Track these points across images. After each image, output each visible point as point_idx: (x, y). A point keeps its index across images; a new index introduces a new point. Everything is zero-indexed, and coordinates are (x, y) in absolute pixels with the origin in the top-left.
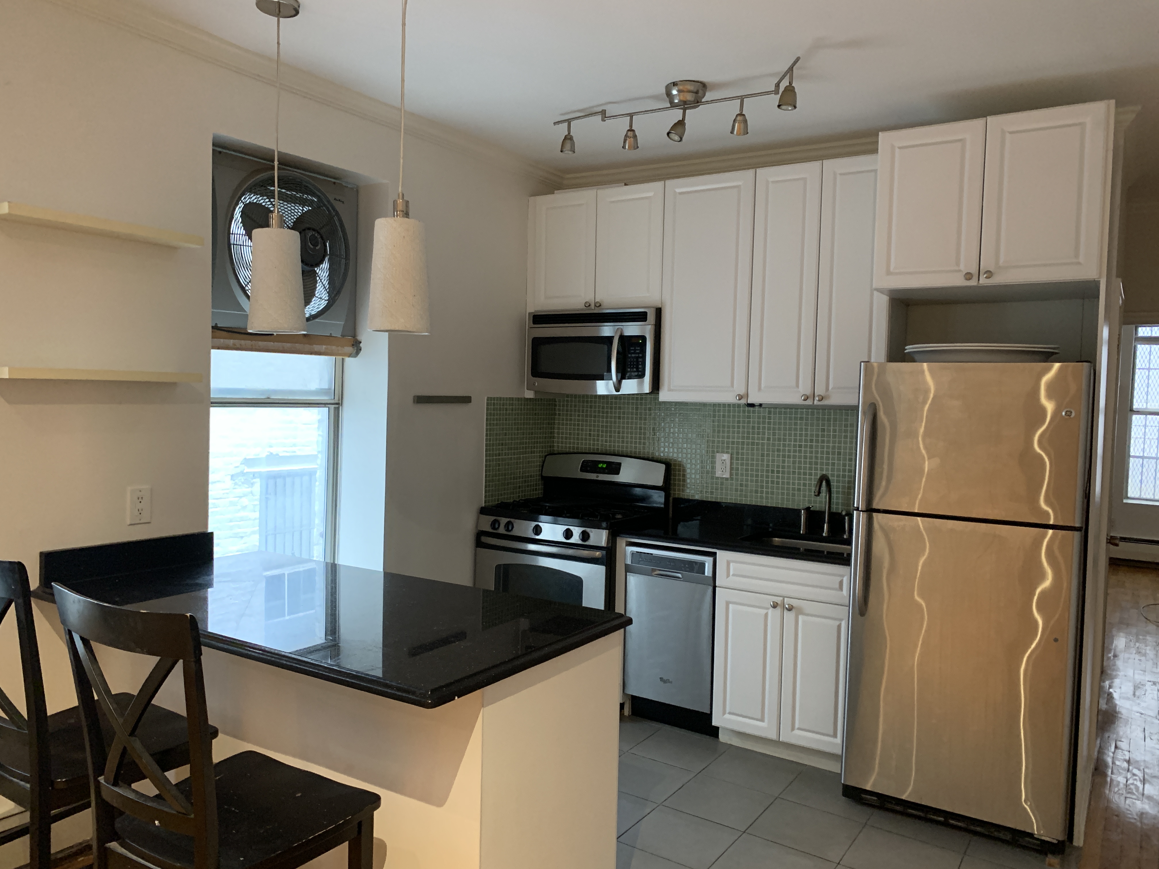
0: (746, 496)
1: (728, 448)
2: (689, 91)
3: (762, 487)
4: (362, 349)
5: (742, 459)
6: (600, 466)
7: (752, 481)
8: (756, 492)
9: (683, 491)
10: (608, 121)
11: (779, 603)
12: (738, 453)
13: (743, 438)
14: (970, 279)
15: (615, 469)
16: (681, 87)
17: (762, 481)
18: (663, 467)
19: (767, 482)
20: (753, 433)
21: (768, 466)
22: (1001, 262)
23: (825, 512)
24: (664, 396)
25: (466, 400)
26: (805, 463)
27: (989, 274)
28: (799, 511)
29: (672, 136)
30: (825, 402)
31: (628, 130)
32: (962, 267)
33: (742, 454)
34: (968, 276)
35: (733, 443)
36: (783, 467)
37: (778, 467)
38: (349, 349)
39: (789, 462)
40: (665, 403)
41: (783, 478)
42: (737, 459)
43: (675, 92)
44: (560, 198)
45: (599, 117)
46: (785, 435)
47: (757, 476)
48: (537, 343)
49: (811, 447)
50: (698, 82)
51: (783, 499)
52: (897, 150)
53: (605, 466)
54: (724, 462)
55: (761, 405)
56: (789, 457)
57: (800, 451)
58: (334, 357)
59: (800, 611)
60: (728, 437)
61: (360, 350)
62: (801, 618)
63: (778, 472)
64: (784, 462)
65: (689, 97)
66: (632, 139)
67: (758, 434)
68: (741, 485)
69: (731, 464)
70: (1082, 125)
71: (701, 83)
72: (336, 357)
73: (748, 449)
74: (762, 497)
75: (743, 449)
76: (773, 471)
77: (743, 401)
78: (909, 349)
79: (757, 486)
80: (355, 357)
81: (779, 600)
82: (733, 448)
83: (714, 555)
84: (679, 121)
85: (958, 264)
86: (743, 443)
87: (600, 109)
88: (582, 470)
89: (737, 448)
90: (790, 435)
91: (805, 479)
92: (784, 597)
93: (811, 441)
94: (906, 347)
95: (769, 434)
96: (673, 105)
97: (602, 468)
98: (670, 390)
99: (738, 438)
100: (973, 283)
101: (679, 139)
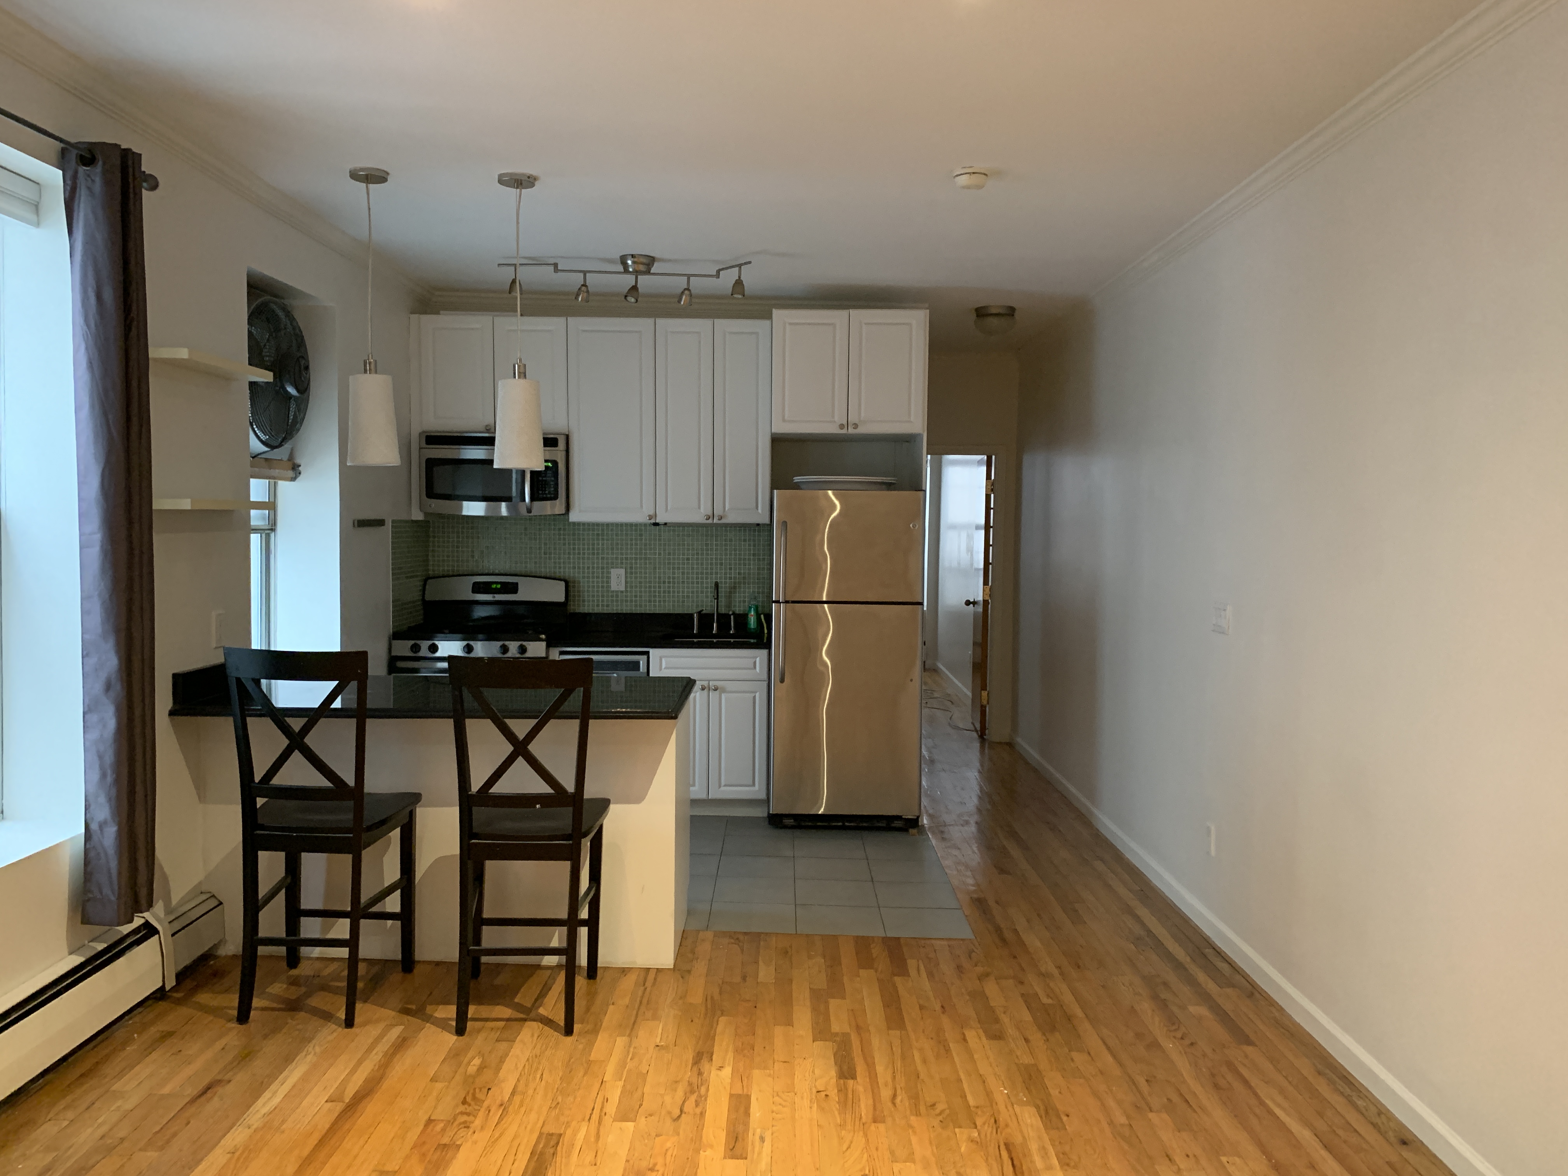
0: (641, 606)
1: (622, 563)
2: (642, 264)
3: (655, 596)
4: (302, 473)
5: (636, 573)
6: (494, 586)
7: (645, 592)
8: (650, 601)
9: (579, 606)
10: (559, 274)
11: (706, 686)
12: (631, 568)
13: (636, 554)
14: (842, 429)
15: (512, 588)
16: (636, 260)
17: (655, 592)
18: (563, 583)
19: (659, 592)
20: (646, 550)
21: (660, 578)
22: (862, 419)
23: (714, 614)
24: (574, 517)
25: (380, 523)
26: (693, 573)
27: (856, 426)
28: (691, 615)
29: (629, 298)
30: (723, 521)
31: (582, 285)
32: (836, 418)
33: (636, 568)
34: (842, 426)
35: (626, 559)
36: (674, 578)
37: (669, 578)
38: (291, 474)
39: (679, 573)
40: (574, 523)
41: (673, 587)
42: (631, 573)
43: (629, 262)
44: (445, 320)
45: (552, 268)
46: (674, 550)
47: (650, 587)
48: (431, 465)
49: (697, 559)
50: (650, 257)
51: (674, 606)
52: (787, 325)
53: (499, 586)
54: (620, 577)
55: (666, 524)
56: (678, 568)
57: (688, 563)
58: (267, 481)
59: (724, 690)
60: (622, 554)
61: (300, 473)
62: (723, 696)
63: (669, 583)
64: (673, 573)
65: (642, 268)
66: (585, 294)
67: (650, 549)
68: (636, 596)
69: (626, 577)
70: (910, 324)
71: (652, 257)
72: (270, 480)
73: (641, 564)
74: (655, 606)
75: (636, 563)
76: (664, 582)
77: (653, 521)
78: (797, 479)
79: (650, 596)
80: (294, 481)
81: (705, 683)
82: (626, 563)
83: (647, 653)
84: (633, 286)
85: (833, 417)
86: (636, 559)
87: (552, 261)
88: (474, 591)
89: (631, 563)
90: (679, 549)
91: (693, 587)
92: (709, 681)
93: (698, 554)
94: (795, 478)
95: (660, 549)
96: (626, 271)
97: (496, 588)
98: (580, 511)
99: (631, 554)
100: (844, 431)
101: (635, 301)
